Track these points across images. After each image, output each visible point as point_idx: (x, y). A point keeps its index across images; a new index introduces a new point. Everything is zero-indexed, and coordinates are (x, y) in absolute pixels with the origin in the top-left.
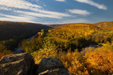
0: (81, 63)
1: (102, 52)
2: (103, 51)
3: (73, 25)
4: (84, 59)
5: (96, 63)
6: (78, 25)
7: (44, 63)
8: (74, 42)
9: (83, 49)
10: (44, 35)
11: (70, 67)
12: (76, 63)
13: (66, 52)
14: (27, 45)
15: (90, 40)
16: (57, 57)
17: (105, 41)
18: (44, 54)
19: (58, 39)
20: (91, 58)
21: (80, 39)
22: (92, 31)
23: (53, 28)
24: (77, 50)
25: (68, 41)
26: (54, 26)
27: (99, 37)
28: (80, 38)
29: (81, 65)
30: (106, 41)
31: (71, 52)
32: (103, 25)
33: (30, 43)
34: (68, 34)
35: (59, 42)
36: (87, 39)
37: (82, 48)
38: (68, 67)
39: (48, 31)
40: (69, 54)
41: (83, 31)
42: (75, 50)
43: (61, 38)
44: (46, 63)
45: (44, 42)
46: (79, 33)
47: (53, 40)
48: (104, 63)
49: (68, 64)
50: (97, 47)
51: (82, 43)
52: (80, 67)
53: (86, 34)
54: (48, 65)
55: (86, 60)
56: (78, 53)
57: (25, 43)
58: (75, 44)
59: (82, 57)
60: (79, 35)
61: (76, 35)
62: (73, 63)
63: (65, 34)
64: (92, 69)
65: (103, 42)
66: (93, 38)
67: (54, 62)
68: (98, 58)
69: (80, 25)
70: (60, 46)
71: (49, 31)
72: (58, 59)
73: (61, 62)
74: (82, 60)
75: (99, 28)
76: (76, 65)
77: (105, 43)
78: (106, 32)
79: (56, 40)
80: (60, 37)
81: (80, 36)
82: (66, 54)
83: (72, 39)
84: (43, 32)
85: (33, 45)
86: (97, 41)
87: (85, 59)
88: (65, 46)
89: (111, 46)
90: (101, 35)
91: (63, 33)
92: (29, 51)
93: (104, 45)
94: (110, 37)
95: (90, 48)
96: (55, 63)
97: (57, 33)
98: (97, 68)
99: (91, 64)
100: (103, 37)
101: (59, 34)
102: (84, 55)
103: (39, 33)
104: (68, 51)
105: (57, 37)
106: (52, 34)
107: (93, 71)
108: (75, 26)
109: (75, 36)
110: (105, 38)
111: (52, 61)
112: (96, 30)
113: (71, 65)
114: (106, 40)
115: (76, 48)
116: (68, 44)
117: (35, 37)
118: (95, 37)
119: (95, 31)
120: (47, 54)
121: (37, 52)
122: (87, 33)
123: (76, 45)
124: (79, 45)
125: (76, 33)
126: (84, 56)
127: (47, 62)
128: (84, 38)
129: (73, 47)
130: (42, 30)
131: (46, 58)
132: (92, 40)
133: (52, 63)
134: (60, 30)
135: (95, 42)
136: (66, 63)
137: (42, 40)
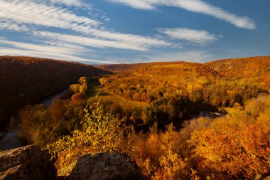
0: (183, 160)
1: (227, 127)
2: (229, 125)
3: (159, 66)
4: (189, 148)
5: (217, 156)
6: (172, 66)
7: (85, 170)
8: (163, 107)
9: (186, 122)
10: (89, 93)
11: (156, 173)
12: (170, 161)
13: (145, 132)
14: (37, 120)
15: (200, 101)
16: (121, 150)
17: (231, 102)
18: (84, 145)
19: (124, 102)
20: (204, 145)
21: (178, 99)
22: (202, 80)
23: (111, 73)
24: (171, 126)
25: (149, 106)
26: (114, 69)
27: (218, 94)
28: (177, 96)
29: (183, 165)
30: (234, 103)
31: (158, 134)
32: (224, 66)
33: (48, 114)
34: (150, 87)
35: (126, 108)
36: (194, 100)
37: (182, 120)
38: (152, 173)
39: (98, 80)
40: (153, 138)
41: (183, 81)
42: (166, 126)
43: (132, 99)
44: (91, 171)
45: (86, 111)
46: (175, 85)
47: (112, 103)
48: (233, 154)
49: (151, 165)
50: (215, 116)
51: (182, 109)
52: (180, 170)
53: (190, 87)
54: (96, 176)
55: (193, 151)
56: (175, 133)
57: (31, 116)
58: (166, 112)
59: (184, 143)
60: (175, 91)
61: (167, 90)
62: (163, 161)
63: (142, 87)
64: (209, 171)
65: (227, 105)
66: (206, 96)
67: (112, 165)
68: (220, 143)
69: (176, 65)
70: (131, 118)
71: (101, 80)
72: (125, 156)
73: (133, 162)
74: (184, 151)
75: (217, 73)
76: (172, 166)
77: (231, 107)
78: (232, 83)
79: (121, 104)
80: (131, 96)
81: (178, 91)
82: (145, 139)
83: (159, 100)
84: (85, 84)
85: (54, 120)
86: (214, 102)
87: (191, 149)
88: (144, 117)
89: (245, 112)
90: (222, 89)
91: (138, 86)
92: (43, 137)
93: (230, 110)
94: (240, 91)
95: (201, 119)
96: (114, 168)
97: (122, 86)
98: (219, 169)
99: (205, 159)
100: (226, 93)
101: (126, 89)
102: (189, 138)
103: (74, 87)
104: (151, 129)
105: (122, 95)
106: (110, 89)
107: (211, 176)
108: (166, 69)
109: (165, 92)
110: (230, 96)
111: (108, 163)
112: (211, 78)
113: (159, 166)
114: (233, 101)
115: (170, 123)
116: (150, 112)
117: (62, 98)
118: (210, 93)
119: (208, 79)
120: (95, 143)
121: (66, 140)
122: (193, 86)
123: (168, 115)
124: (177, 112)
125: (167, 85)
126: (188, 141)
127: (93, 168)
128: (187, 97)
129: (162, 120)
130: (82, 79)
131: (90, 155)
132: (203, 100)
133: (107, 168)
134: (129, 79)
135: (210, 105)
136: (147, 164)
137: (81, 105)
